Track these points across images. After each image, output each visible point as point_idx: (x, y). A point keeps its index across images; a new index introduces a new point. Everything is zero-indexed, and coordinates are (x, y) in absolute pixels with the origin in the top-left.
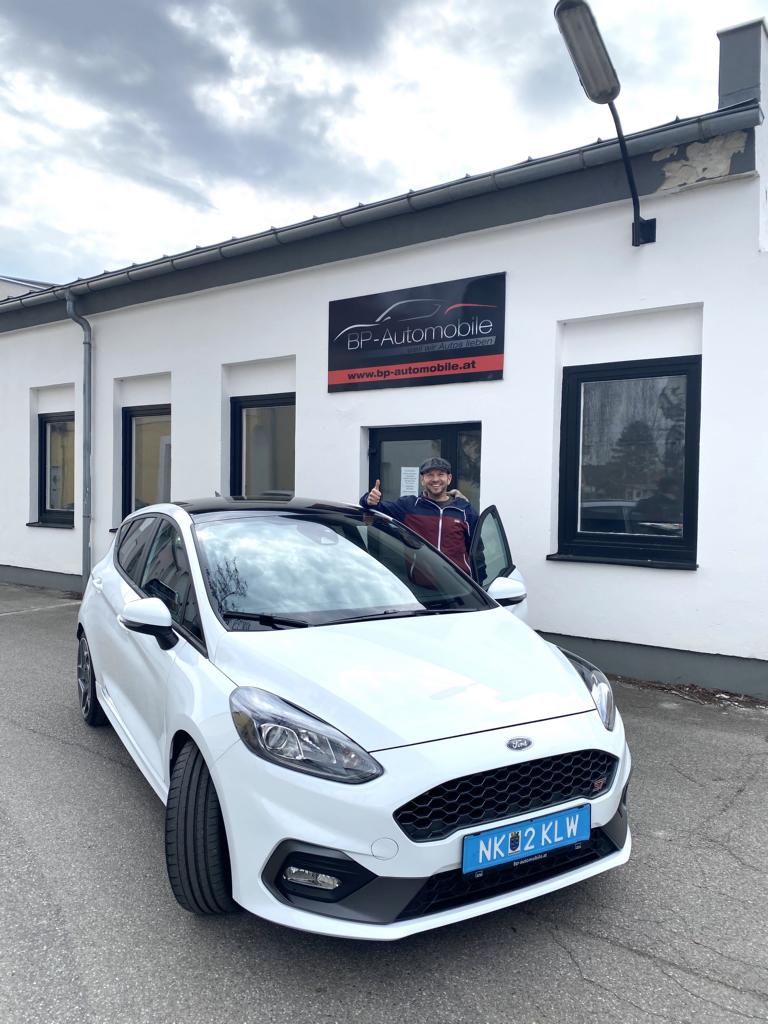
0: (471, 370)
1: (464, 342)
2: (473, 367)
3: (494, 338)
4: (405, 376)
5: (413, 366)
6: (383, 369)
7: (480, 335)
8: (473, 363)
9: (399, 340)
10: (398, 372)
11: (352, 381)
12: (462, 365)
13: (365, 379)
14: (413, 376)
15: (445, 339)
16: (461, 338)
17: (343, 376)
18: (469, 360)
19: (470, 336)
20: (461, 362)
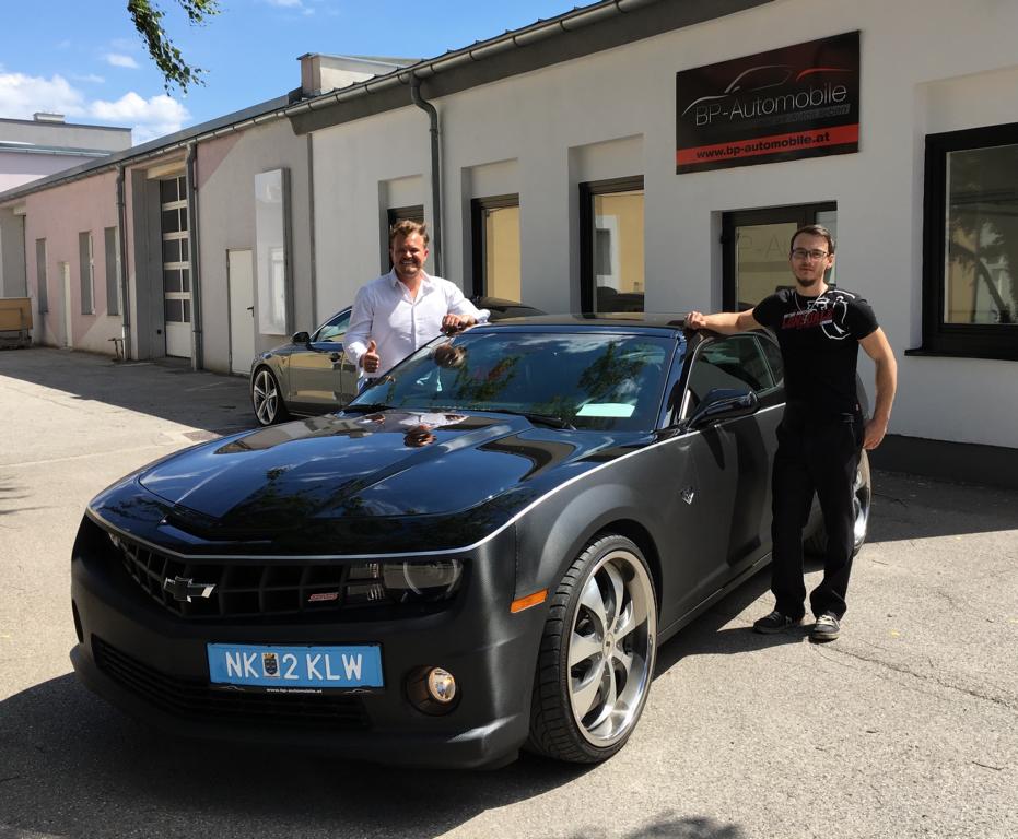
0: (826, 143)
1: (817, 111)
2: (828, 140)
3: (848, 105)
4: (757, 153)
5: (764, 140)
6: (732, 145)
7: (833, 103)
8: (827, 135)
9: (749, 112)
10: (748, 149)
11: (701, 160)
12: (814, 138)
13: (715, 158)
14: (765, 151)
15: (797, 109)
16: (813, 107)
17: (692, 155)
18: (822, 132)
19: (823, 105)
20: (813, 134)
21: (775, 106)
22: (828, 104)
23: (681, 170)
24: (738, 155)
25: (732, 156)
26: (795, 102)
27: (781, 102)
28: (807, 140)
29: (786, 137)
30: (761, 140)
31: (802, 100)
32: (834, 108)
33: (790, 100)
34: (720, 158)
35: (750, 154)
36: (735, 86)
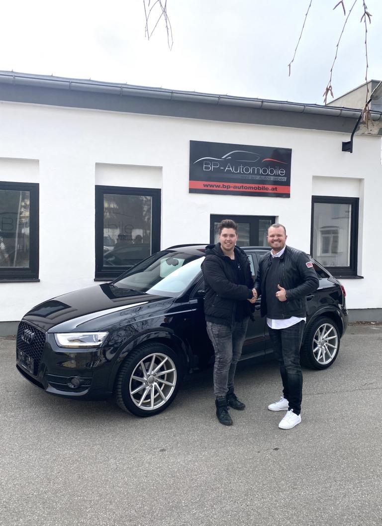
0: (275, 192)
1: (272, 177)
2: (276, 190)
3: (286, 178)
5: (245, 185)
6: (225, 184)
7: (279, 176)
8: (276, 188)
9: (236, 170)
10: (235, 187)
11: (206, 188)
12: (271, 189)
13: (215, 188)
14: (244, 190)
15: (262, 175)
17: (200, 185)
18: (274, 187)
19: (274, 175)
20: (270, 187)
22: (277, 176)
23: (192, 191)
24: (229, 189)
25: (226, 189)
28: (267, 189)
29: (257, 186)
30: (242, 184)
32: (280, 178)
34: (218, 189)
35: (235, 190)
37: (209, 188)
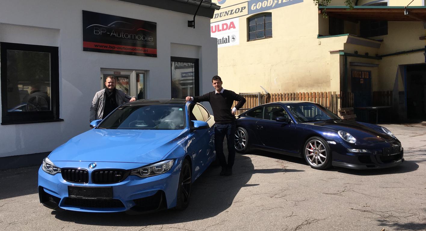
7: (149, 41)
9: (119, 35)
11: (96, 48)
15: (137, 40)
17: (92, 45)
21: (129, 36)
22: (147, 41)
23: (85, 49)
24: (114, 49)
25: (112, 49)
26: (137, 37)
27: (131, 36)
28: (142, 50)
29: (134, 48)
30: (124, 46)
31: (139, 37)
32: (149, 43)
33: (135, 37)
34: (105, 49)
35: (118, 50)
36: (112, 25)
37: (99, 48)
